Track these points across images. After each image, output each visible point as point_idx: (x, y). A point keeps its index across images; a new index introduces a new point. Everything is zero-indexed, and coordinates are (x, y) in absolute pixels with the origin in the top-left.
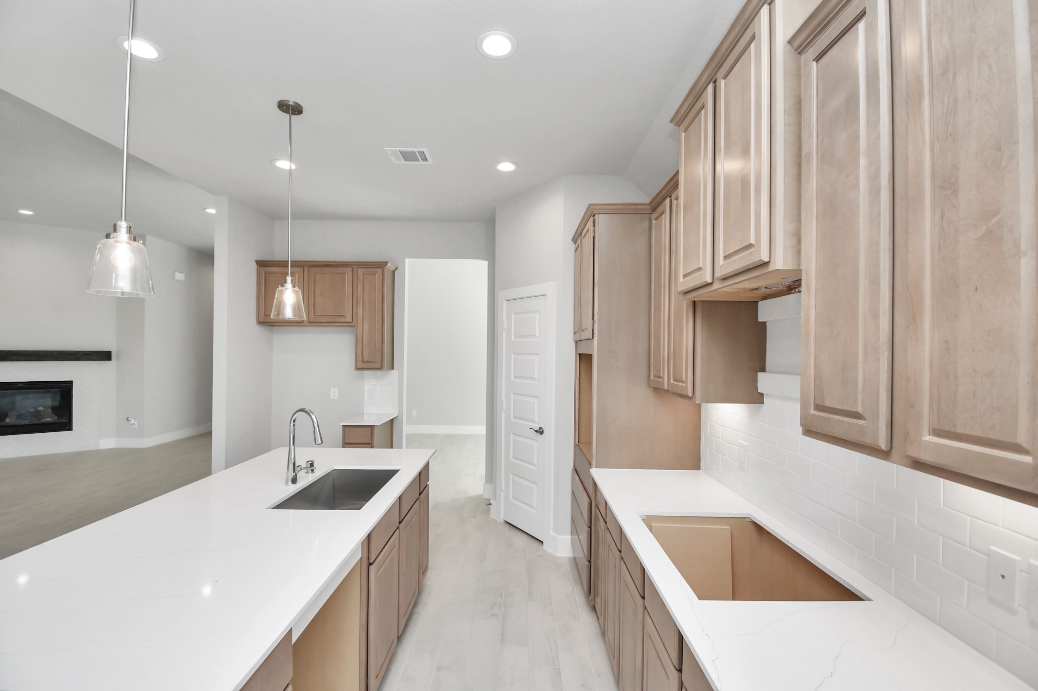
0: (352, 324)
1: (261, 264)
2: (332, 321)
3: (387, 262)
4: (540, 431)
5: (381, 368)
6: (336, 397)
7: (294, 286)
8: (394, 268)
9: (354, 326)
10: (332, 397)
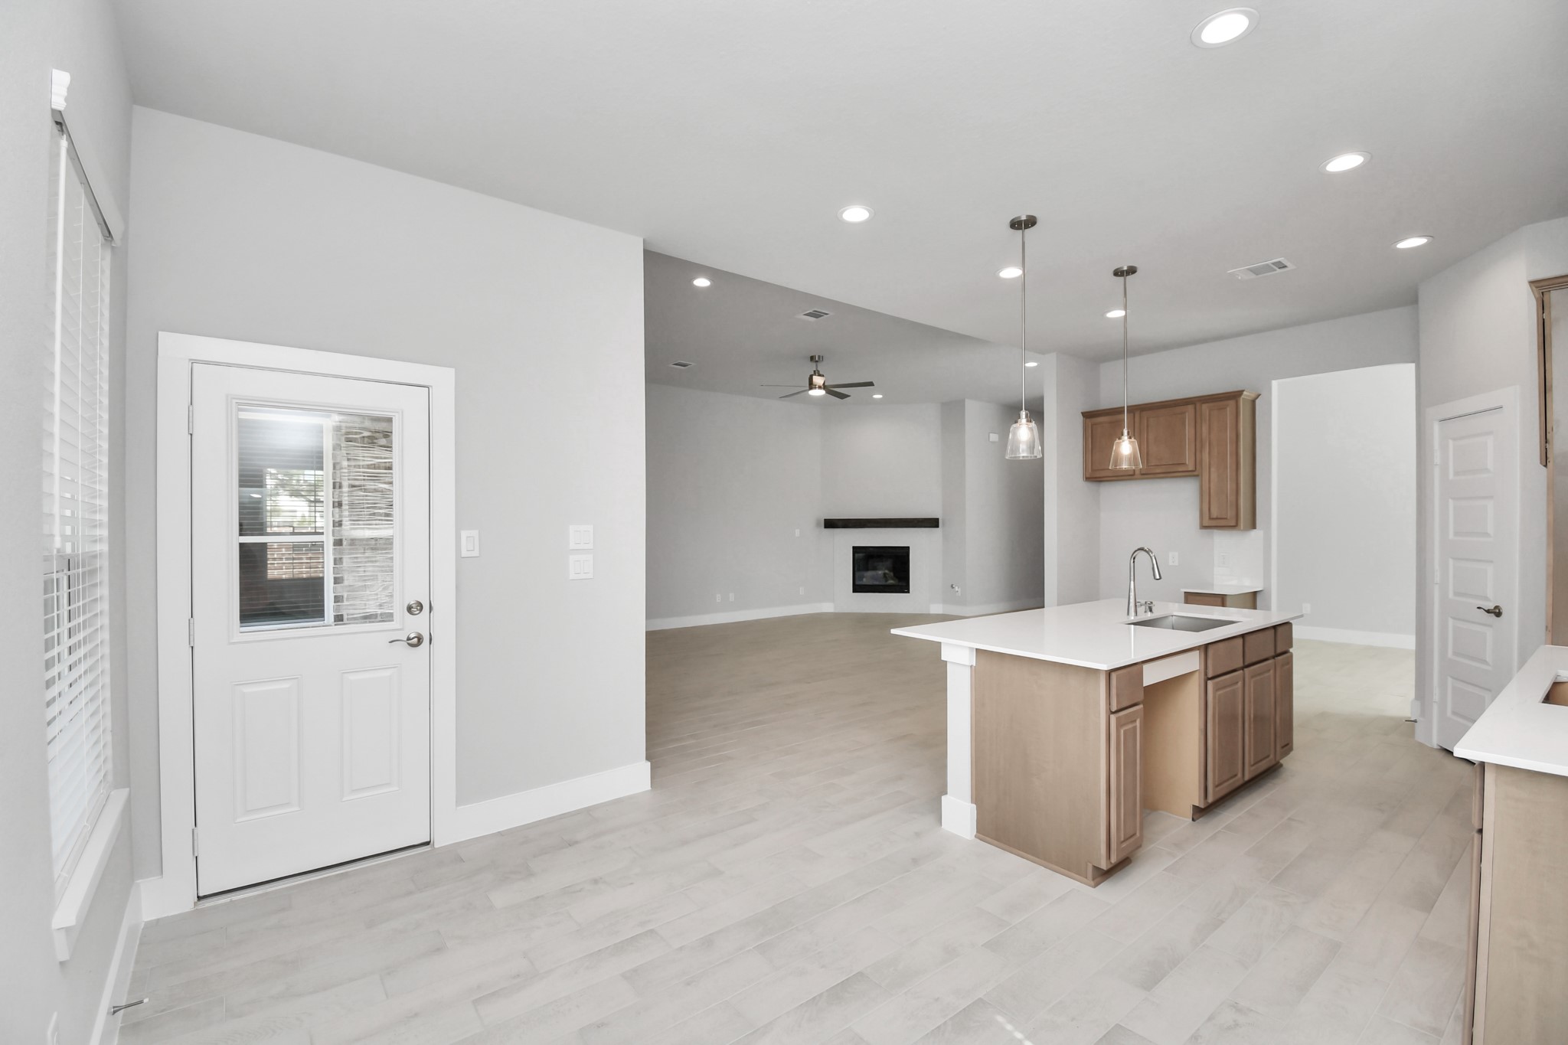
0: (1195, 473)
1: (1087, 415)
2: (1169, 471)
3: (1243, 391)
4: (1497, 612)
5: (1235, 527)
6: (1176, 564)
7: (1130, 438)
8: (1253, 396)
9: (1197, 476)
10: (1171, 563)
